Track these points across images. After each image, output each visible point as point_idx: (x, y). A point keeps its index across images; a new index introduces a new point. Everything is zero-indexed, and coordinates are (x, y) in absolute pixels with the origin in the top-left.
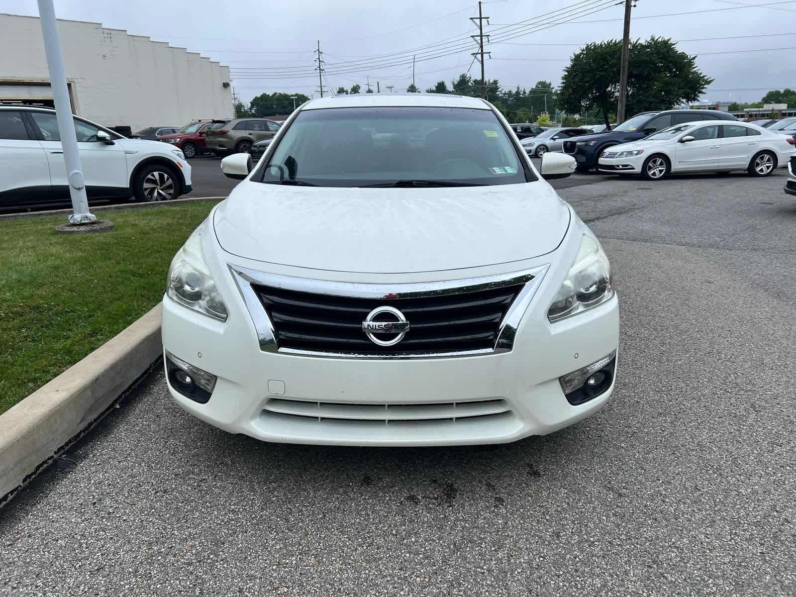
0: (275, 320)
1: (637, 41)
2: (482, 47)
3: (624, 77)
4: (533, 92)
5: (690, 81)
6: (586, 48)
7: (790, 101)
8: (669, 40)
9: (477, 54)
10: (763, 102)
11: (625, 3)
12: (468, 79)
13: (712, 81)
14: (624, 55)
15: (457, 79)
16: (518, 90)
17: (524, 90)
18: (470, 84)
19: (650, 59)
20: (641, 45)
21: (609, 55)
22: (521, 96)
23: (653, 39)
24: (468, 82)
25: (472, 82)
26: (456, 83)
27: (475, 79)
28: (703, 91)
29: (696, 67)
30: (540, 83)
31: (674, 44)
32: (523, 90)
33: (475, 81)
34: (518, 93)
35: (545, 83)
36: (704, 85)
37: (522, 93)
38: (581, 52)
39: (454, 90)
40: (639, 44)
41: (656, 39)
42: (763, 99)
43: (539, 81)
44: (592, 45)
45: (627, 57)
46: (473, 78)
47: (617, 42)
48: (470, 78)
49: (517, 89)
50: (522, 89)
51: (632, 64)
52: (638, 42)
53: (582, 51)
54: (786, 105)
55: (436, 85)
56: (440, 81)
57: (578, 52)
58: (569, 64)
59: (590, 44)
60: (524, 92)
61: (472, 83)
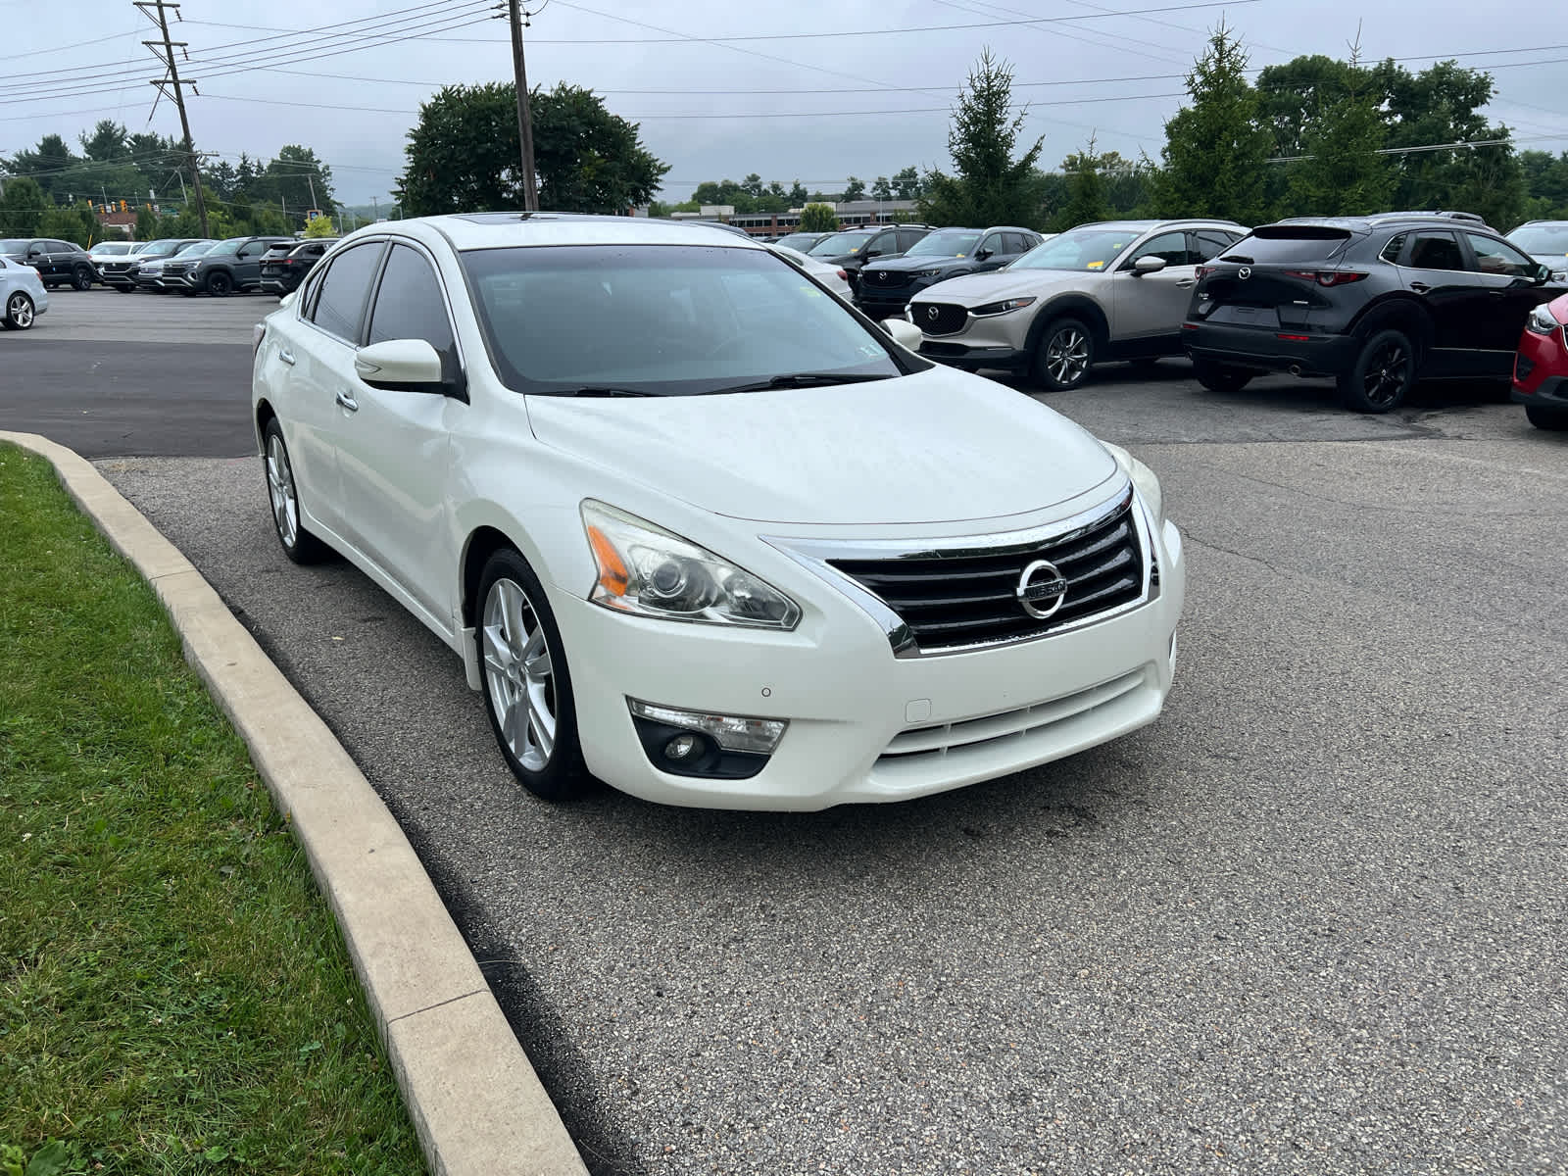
0: (897, 609)
1: (536, 90)
2: (172, 67)
3: (527, 155)
4: (275, 167)
5: (635, 168)
6: (443, 94)
7: (736, 201)
8: (590, 92)
9: (164, 82)
10: (696, 201)
11: (508, 17)
12: (119, 133)
13: (669, 168)
14: (523, 114)
15: (92, 133)
16: (245, 162)
17: (259, 163)
18: (125, 143)
19: (568, 124)
20: (546, 98)
21: (494, 112)
22: (254, 175)
23: (563, 89)
24: (121, 139)
25: (128, 139)
26: (91, 141)
27: (136, 132)
28: (658, 185)
29: (640, 143)
30: (288, 150)
31: (600, 100)
32: (256, 164)
33: (137, 138)
34: (244, 169)
35: (298, 150)
36: (657, 175)
37: (254, 169)
38: (434, 101)
39: (87, 156)
40: (542, 95)
41: (568, 89)
42: (695, 197)
43: (287, 145)
44: (454, 89)
45: (529, 118)
46: (131, 132)
47: (502, 87)
48: (125, 131)
49: (242, 162)
50: (252, 161)
51: (540, 132)
52: (538, 92)
53: (437, 99)
54: (733, 207)
55: (41, 143)
56: (48, 135)
57: (429, 101)
58: (417, 124)
59: (449, 88)
60: (260, 167)
61: (130, 143)
